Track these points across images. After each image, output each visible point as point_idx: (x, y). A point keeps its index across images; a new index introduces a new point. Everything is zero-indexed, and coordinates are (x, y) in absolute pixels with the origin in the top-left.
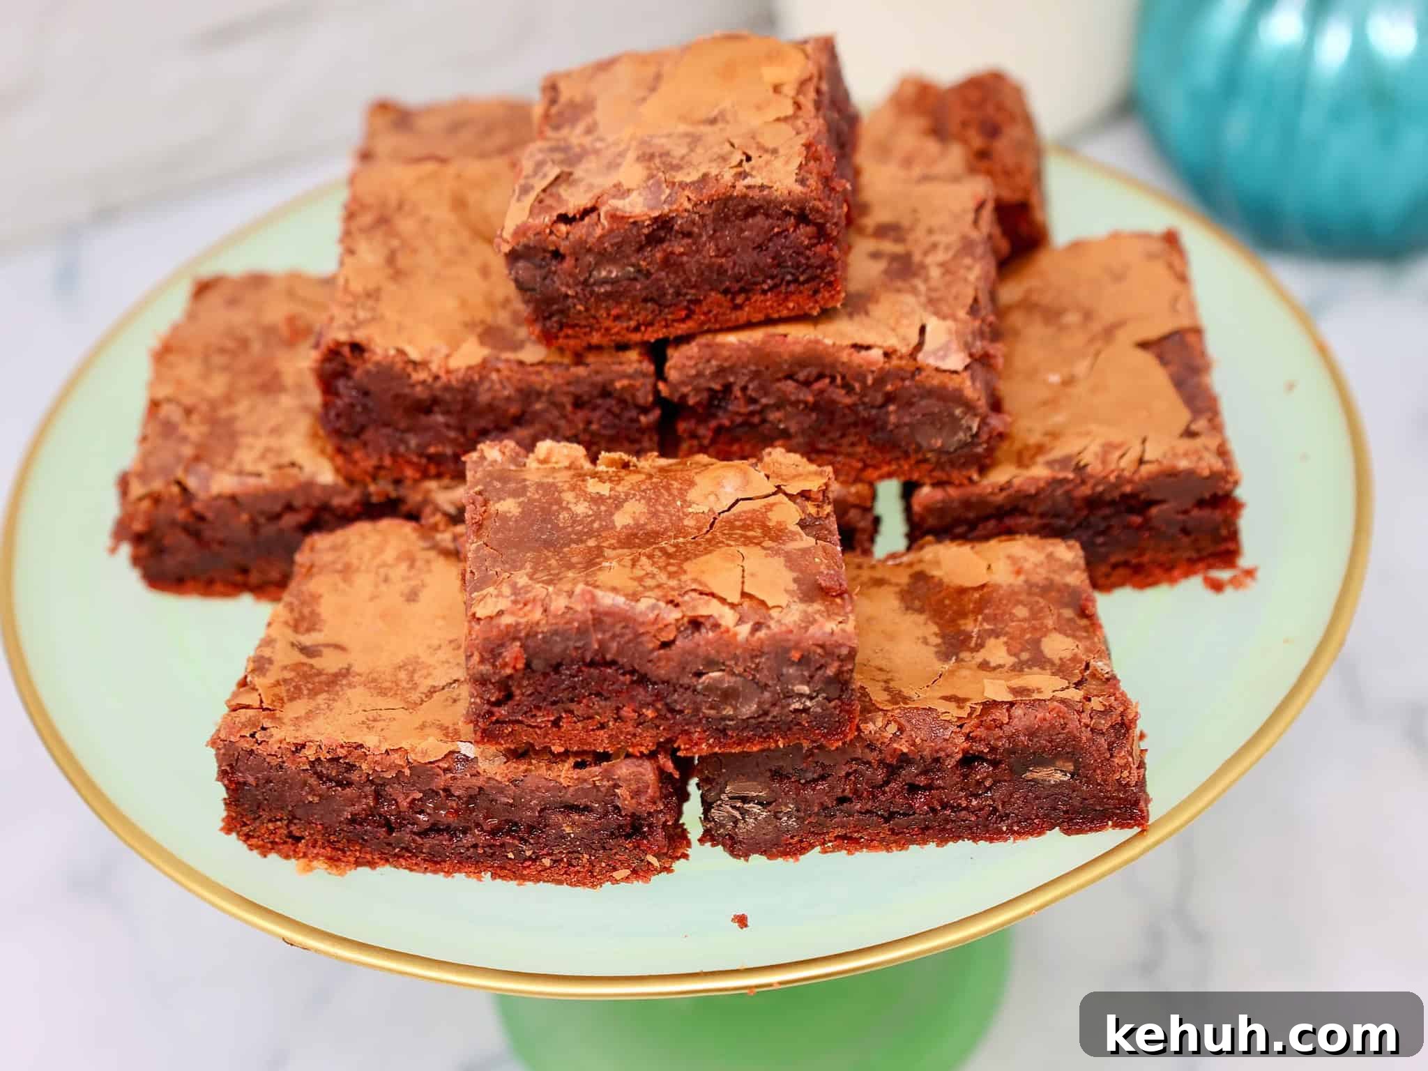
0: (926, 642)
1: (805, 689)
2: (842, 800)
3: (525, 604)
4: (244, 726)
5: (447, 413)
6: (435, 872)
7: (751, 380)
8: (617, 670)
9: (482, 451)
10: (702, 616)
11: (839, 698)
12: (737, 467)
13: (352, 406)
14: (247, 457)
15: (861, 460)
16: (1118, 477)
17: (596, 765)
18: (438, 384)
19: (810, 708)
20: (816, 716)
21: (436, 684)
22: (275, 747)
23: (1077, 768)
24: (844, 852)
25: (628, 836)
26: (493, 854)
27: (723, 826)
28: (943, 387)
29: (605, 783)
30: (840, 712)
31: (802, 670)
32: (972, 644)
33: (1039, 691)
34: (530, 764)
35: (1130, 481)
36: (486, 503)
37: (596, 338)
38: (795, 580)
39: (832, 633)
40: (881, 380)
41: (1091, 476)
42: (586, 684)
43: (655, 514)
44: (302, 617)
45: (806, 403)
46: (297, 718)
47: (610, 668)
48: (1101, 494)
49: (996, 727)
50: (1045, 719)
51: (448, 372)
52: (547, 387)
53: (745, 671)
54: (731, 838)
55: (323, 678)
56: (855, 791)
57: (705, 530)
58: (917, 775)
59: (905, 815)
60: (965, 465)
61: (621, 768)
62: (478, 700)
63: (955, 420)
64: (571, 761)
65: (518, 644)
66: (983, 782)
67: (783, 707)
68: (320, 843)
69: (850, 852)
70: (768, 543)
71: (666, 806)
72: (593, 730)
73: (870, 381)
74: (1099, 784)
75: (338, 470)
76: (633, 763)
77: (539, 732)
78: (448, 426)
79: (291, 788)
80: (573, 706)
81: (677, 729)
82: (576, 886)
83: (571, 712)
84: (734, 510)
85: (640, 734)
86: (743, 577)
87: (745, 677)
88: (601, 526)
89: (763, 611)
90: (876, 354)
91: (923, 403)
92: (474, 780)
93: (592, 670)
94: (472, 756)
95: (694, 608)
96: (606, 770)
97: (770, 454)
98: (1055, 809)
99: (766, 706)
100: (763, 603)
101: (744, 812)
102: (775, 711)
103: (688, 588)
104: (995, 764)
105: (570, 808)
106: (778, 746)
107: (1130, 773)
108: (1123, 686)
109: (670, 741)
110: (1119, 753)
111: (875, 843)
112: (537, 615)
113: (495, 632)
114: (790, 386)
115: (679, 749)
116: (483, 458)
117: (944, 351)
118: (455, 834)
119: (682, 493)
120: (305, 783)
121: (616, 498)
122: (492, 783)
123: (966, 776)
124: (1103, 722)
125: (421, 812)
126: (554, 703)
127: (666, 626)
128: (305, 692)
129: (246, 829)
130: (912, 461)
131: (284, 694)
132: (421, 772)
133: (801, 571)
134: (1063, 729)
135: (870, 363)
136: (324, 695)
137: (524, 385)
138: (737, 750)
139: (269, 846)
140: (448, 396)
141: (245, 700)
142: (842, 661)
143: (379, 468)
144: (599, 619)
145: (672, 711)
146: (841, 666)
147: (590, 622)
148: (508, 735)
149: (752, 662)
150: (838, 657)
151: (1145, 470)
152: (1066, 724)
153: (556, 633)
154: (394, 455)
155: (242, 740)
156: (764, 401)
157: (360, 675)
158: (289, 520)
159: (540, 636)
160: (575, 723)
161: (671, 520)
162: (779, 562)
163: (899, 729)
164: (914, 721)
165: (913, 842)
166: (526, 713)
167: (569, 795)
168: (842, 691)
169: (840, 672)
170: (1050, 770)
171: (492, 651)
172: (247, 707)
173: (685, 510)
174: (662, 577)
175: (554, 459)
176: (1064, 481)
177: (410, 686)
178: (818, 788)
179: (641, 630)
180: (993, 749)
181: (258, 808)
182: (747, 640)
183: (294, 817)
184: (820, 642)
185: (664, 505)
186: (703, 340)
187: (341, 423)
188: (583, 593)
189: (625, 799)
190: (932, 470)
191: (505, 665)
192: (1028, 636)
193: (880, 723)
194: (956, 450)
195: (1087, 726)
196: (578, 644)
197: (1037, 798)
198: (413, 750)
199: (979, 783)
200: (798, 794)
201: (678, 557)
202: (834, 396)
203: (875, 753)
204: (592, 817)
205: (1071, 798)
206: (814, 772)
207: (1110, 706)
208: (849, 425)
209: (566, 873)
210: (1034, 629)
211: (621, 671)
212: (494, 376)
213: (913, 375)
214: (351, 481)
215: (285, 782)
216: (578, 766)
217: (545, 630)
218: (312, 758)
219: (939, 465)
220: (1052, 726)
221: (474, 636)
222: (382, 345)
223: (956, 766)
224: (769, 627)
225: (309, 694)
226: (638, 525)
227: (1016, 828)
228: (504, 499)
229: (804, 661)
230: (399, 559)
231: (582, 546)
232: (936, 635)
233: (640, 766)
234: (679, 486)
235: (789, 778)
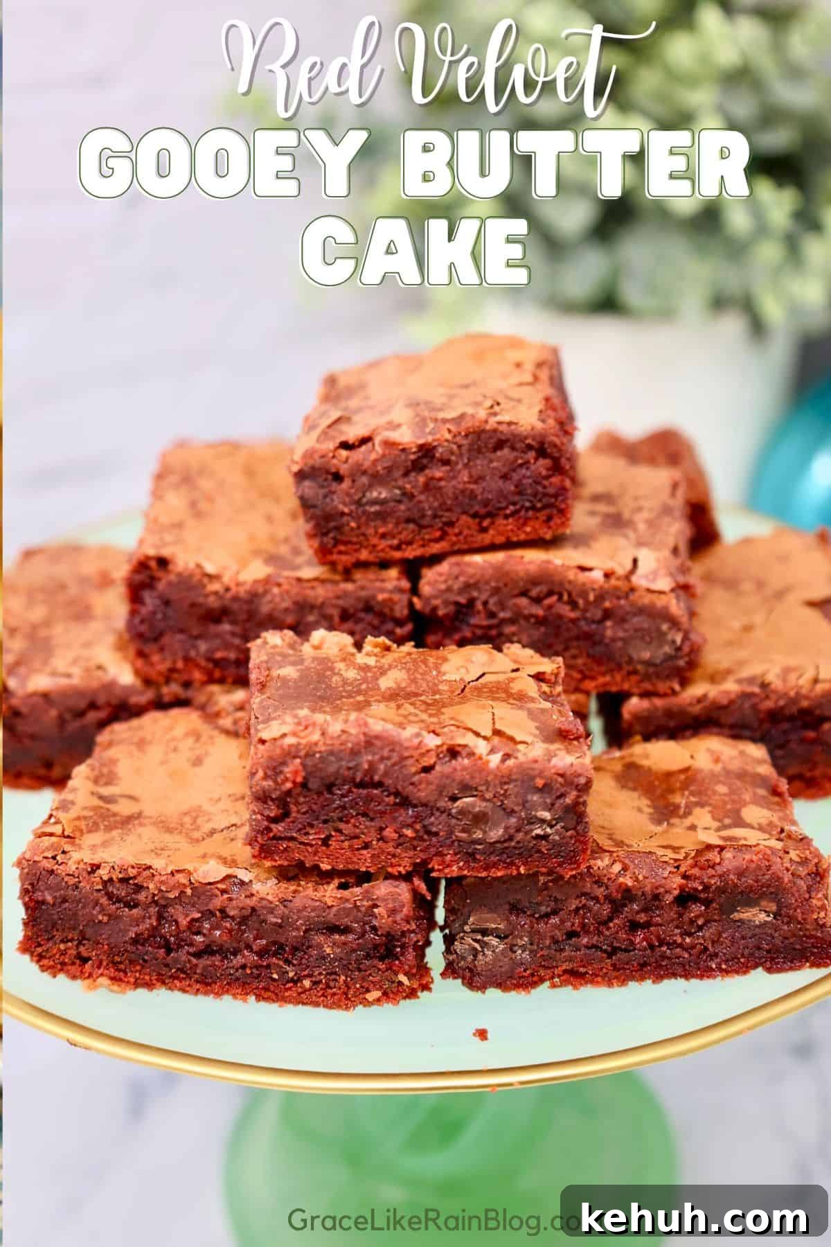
0: (640, 810)
1: (547, 815)
2: (571, 934)
3: (306, 728)
4: (48, 849)
5: (233, 622)
6: (206, 993)
7: (492, 595)
8: (383, 792)
9: (265, 638)
10: (459, 745)
11: (575, 829)
12: (482, 649)
13: (154, 613)
14: (60, 662)
15: (581, 672)
16: (797, 693)
17: (357, 886)
18: (229, 595)
19: (550, 835)
20: (555, 844)
21: (216, 827)
22: (74, 868)
23: (779, 909)
24: (570, 988)
25: (382, 959)
26: (259, 975)
27: (464, 958)
28: (653, 605)
29: (365, 903)
30: (576, 842)
31: (544, 798)
32: (682, 811)
33: (745, 839)
34: (299, 885)
35: (806, 697)
36: (269, 669)
37: (364, 555)
38: (537, 728)
39: (572, 765)
40: (601, 597)
41: (774, 692)
42: (354, 804)
43: (414, 681)
44: (102, 775)
45: (536, 617)
46: (94, 846)
47: (377, 789)
48: (782, 708)
49: (709, 867)
50: (752, 861)
51: (238, 584)
52: (320, 600)
53: (495, 797)
54: (471, 970)
55: (118, 818)
56: (583, 925)
57: (457, 693)
58: (638, 913)
59: (626, 951)
60: (668, 677)
61: (379, 888)
62: (259, 817)
63: (662, 635)
64: (336, 882)
65: (298, 761)
66: (695, 921)
67: (526, 833)
68: (105, 964)
69: (575, 987)
70: (511, 701)
71: (418, 926)
72: (358, 849)
73: (591, 597)
74: (799, 923)
75: (137, 672)
76: (390, 884)
77: (310, 850)
78: (233, 634)
79: (84, 907)
80: (342, 826)
81: (433, 850)
82: (331, 1008)
83: (339, 831)
84: (481, 681)
85: (400, 854)
86: (493, 719)
87: (494, 803)
88: (368, 687)
89: (511, 744)
90: (597, 575)
91: (635, 620)
92: (248, 901)
93: (361, 791)
94: (247, 880)
95: (452, 738)
96: (367, 891)
97: (509, 648)
98: (759, 948)
99: (512, 831)
100: (512, 739)
101: (484, 945)
102: (520, 836)
103: (446, 724)
104: (707, 903)
105: (332, 929)
106: (519, 874)
107: (826, 914)
108: (815, 843)
109: (425, 862)
110: (816, 895)
111: (599, 979)
112: (316, 737)
113: (278, 751)
114: (523, 601)
115: (433, 870)
116: (265, 643)
117: (654, 575)
118: (226, 956)
119: (437, 667)
120: (97, 903)
121: (380, 668)
122: (264, 902)
123: (681, 915)
124: (801, 869)
125: (198, 933)
126: (325, 822)
127: (428, 751)
128: (102, 827)
129: (39, 950)
130: (624, 672)
131: (84, 827)
132: (202, 890)
133: (540, 722)
134: (768, 870)
135: (593, 582)
136: (120, 831)
137: (299, 598)
138: (484, 874)
139: (59, 966)
140: (235, 606)
141: (48, 829)
142: (579, 791)
143: (172, 670)
144: (370, 742)
145: (429, 833)
146: (579, 797)
147: (363, 744)
148: (283, 852)
149: (502, 788)
150: (577, 785)
151: (819, 688)
152: (770, 866)
153: (331, 753)
154: (187, 659)
155: (45, 860)
156: (502, 615)
157: (150, 817)
158: (92, 716)
159: (318, 755)
160: (343, 841)
161: (428, 686)
162: (522, 714)
163: (623, 869)
164: (636, 862)
165: (633, 978)
166: (299, 830)
167: (332, 915)
168: (578, 823)
169: (576, 804)
170: (755, 910)
171: (274, 768)
172: (51, 835)
173: (439, 678)
174: (424, 716)
175: (325, 646)
176: (752, 695)
177: (193, 827)
178: (550, 922)
179: (406, 754)
180: (707, 888)
181: (53, 927)
182: (498, 768)
183: (84, 938)
184: (560, 772)
185: (421, 674)
186: (453, 559)
187: (143, 628)
188: (357, 720)
189: (382, 917)
190: (642, 681)
191: (287, 779)
192: (729, 807)
193: (607, 861)
194: (662, 662)
195: (788, 870)
196: (351, 765)
197: (743, 938)
198: (195, 871)
199: (692, 922)
200: (532, 927)
201: (436, 707)
202: (561, 612)
203: (602, 889)
204: (351, 937)
205: (773, 938)
206: (548, 906)
207: (806, 859)
208: (570, 639)
209: (323, 995)
210: (734, 801)
211: (386, 793)
212: (276, 590)
213: (627, 597)
214: (148, 682)
215: (79, 901)
216: (343, 886)
217: (323, 749)
218: (105, 878)
219: (647, 677)
220: (759, 867)
221: (260, 755)
222: (184, 560)
223: (672, 902)
224: (516, 758)
225: (104, 829)
226: (399, 688)
227: (724, 966)
228: (285, 667)
229: (546, 789)
230: (187, 735)
231: (351, 700)
232: (649, 806)
233: (396, 887)
234: (435, 661)
235: (525, 912)
